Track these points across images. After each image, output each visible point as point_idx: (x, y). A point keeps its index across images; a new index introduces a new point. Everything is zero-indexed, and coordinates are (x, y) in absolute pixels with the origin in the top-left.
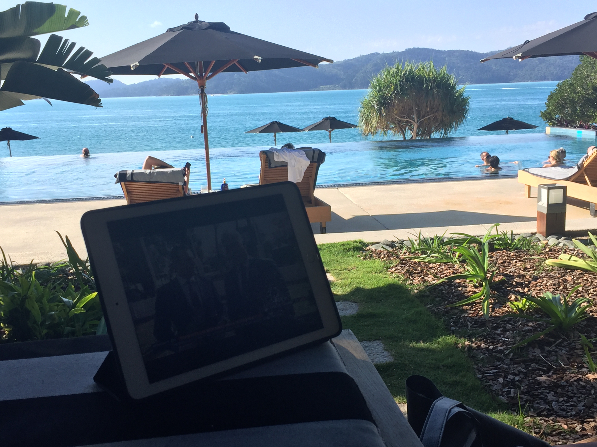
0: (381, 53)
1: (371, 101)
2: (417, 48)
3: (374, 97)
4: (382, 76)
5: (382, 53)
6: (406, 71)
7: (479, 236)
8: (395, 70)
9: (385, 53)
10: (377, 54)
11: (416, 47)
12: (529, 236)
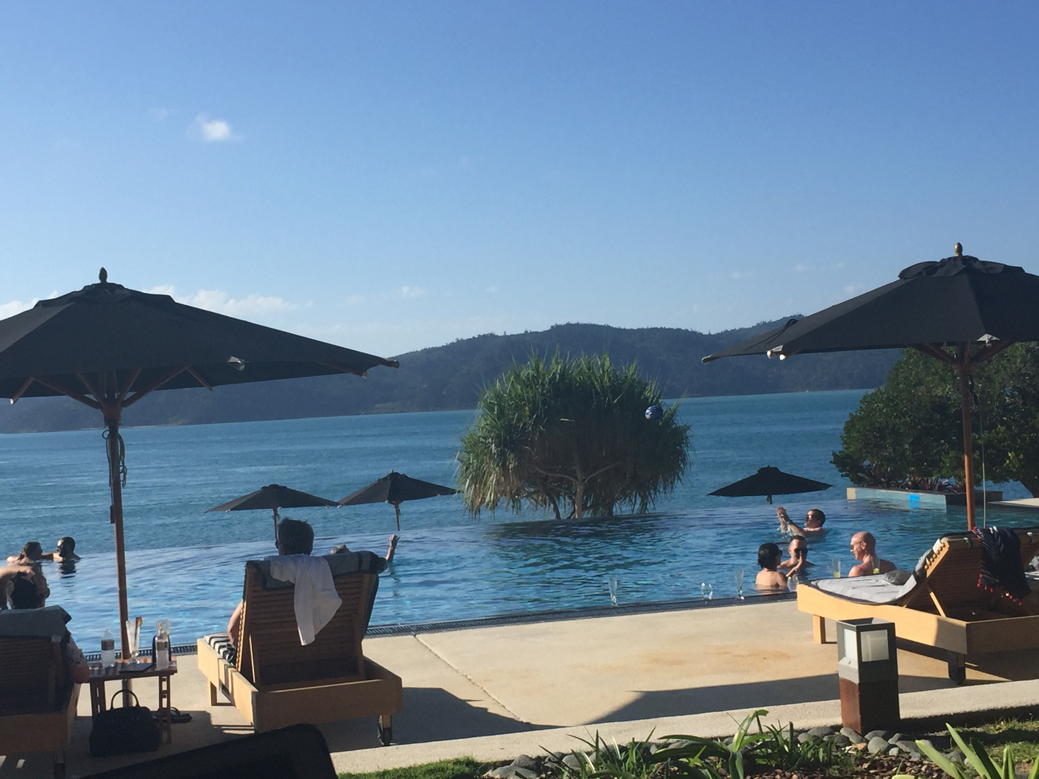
0: (499, 335)
1: (483, 438)
2: (575, 324)
3: (490, 429)
4: (504, 385)
5: (503, 334)
6: (554, 374)
7: (722, 739)
8: (531, 372)
9: (508, 334)
10: (492, 336)
11: (573, 322)
12: (827, 735)
